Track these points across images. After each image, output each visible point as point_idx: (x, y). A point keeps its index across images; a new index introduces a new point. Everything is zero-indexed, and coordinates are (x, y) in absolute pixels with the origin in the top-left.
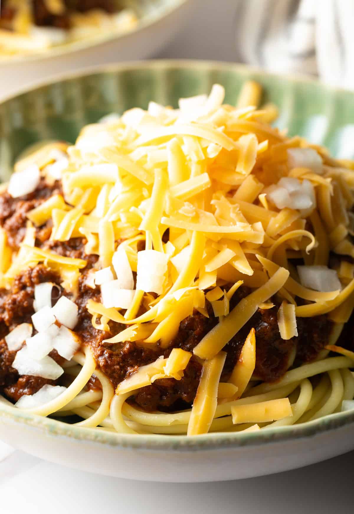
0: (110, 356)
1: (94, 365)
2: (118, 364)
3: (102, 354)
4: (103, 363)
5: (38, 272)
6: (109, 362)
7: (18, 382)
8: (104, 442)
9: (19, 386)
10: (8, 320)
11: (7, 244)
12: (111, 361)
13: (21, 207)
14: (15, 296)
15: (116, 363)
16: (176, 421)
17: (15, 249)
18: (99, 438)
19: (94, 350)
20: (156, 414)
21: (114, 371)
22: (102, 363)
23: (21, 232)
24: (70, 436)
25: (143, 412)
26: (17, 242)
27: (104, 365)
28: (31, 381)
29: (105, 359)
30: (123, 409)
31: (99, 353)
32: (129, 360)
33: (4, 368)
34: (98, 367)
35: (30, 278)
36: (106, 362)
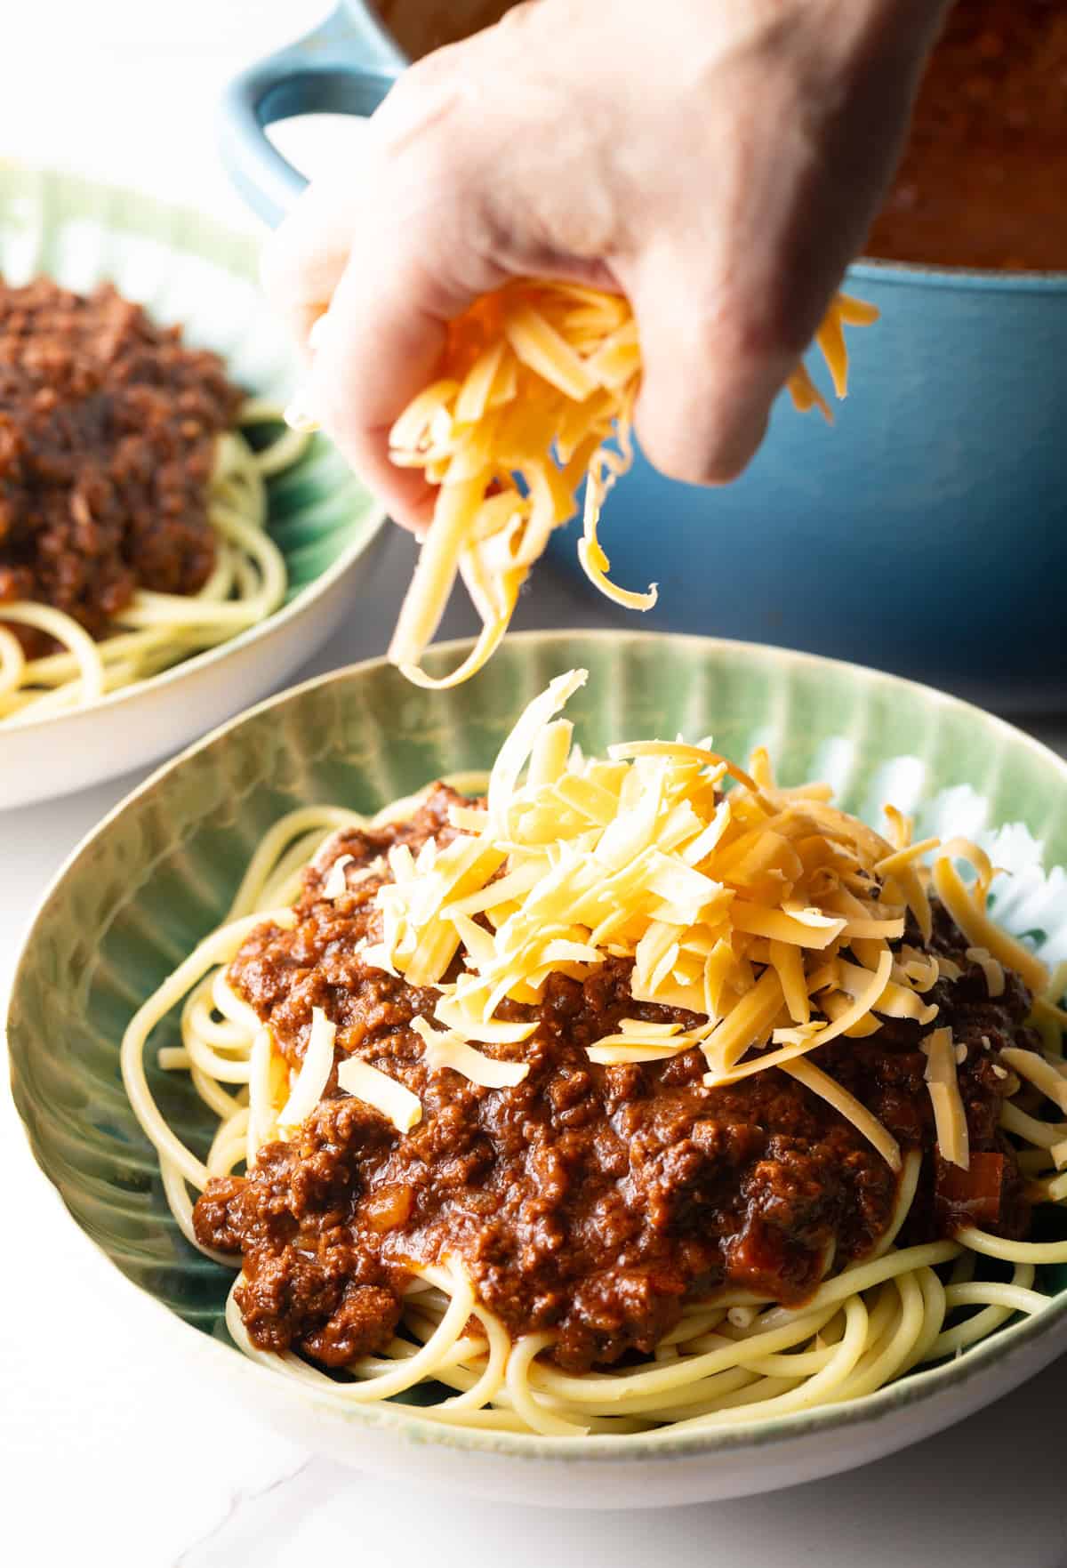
0: (502, 1279)
1: (471, 1296)
2: (517, 1293)
3: (485, 1277)
4: (489, 1294)
5: (349, 1116)
6: (500, 1291)
7: (327, 1330)
8: (511, 1453)
9: (329, 1338)
10: (296, 1210)
11: (276, 1052)
12: (503, 1288)
13: (300, 980)
14: (307, 1163)
15: (512, 1291)
16: (630, 1391)
17: (293, 1063)
18: (503, 1448)
19: (469, 1265)
20: (592, 1379)
21: (510, 1307)
22: (486, 1294)
23: (303, 1030)
24: (449, 1445)
25: (568, 1377)
26: (298, 1050)
27: (491, 1298)
28: (351, 1326)
29: (491, 1285)
30: (530, 1373)
31: (479, 1273)
32: (535, 1283)
33: (298, 1306)
34: (479, 1299)
35: (335, 1129)
36: (495, 1291)
